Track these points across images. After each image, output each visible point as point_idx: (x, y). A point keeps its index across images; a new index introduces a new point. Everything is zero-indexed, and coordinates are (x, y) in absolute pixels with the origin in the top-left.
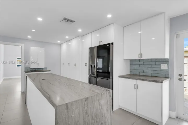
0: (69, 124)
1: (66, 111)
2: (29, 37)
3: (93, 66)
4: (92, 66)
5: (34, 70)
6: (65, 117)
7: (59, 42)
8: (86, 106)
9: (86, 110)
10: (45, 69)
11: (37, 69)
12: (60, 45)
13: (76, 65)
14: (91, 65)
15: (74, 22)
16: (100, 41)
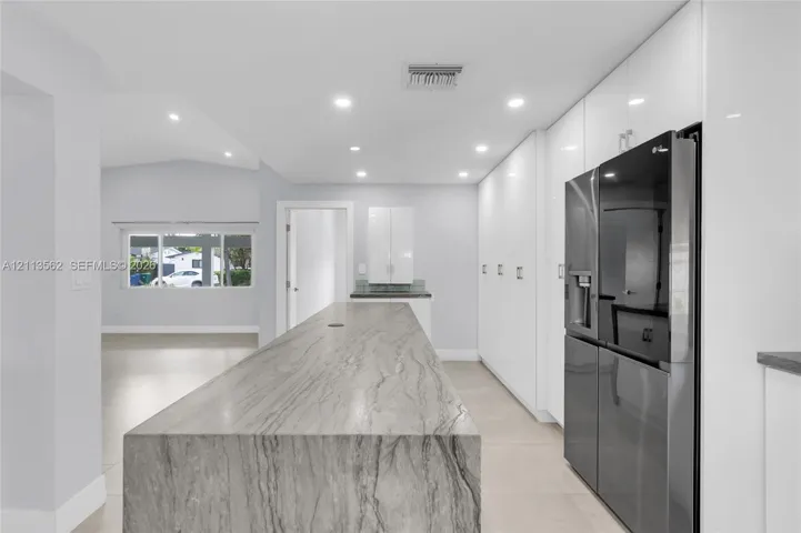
0: (177, 529)
1: (160, 467)
2: (362, 174)
3: (587, 280)
4: (580, 280)
5: (382, 288)
6: (156, 489)
7: (463, 175)
8: (269, 480)
9: (266, 494)
10: (417, 290)
11: (390, 288)
12: (476, 186)
13: (524, 273)
14: (576, 273)
15: (460, 72)
16: (624, 132)
